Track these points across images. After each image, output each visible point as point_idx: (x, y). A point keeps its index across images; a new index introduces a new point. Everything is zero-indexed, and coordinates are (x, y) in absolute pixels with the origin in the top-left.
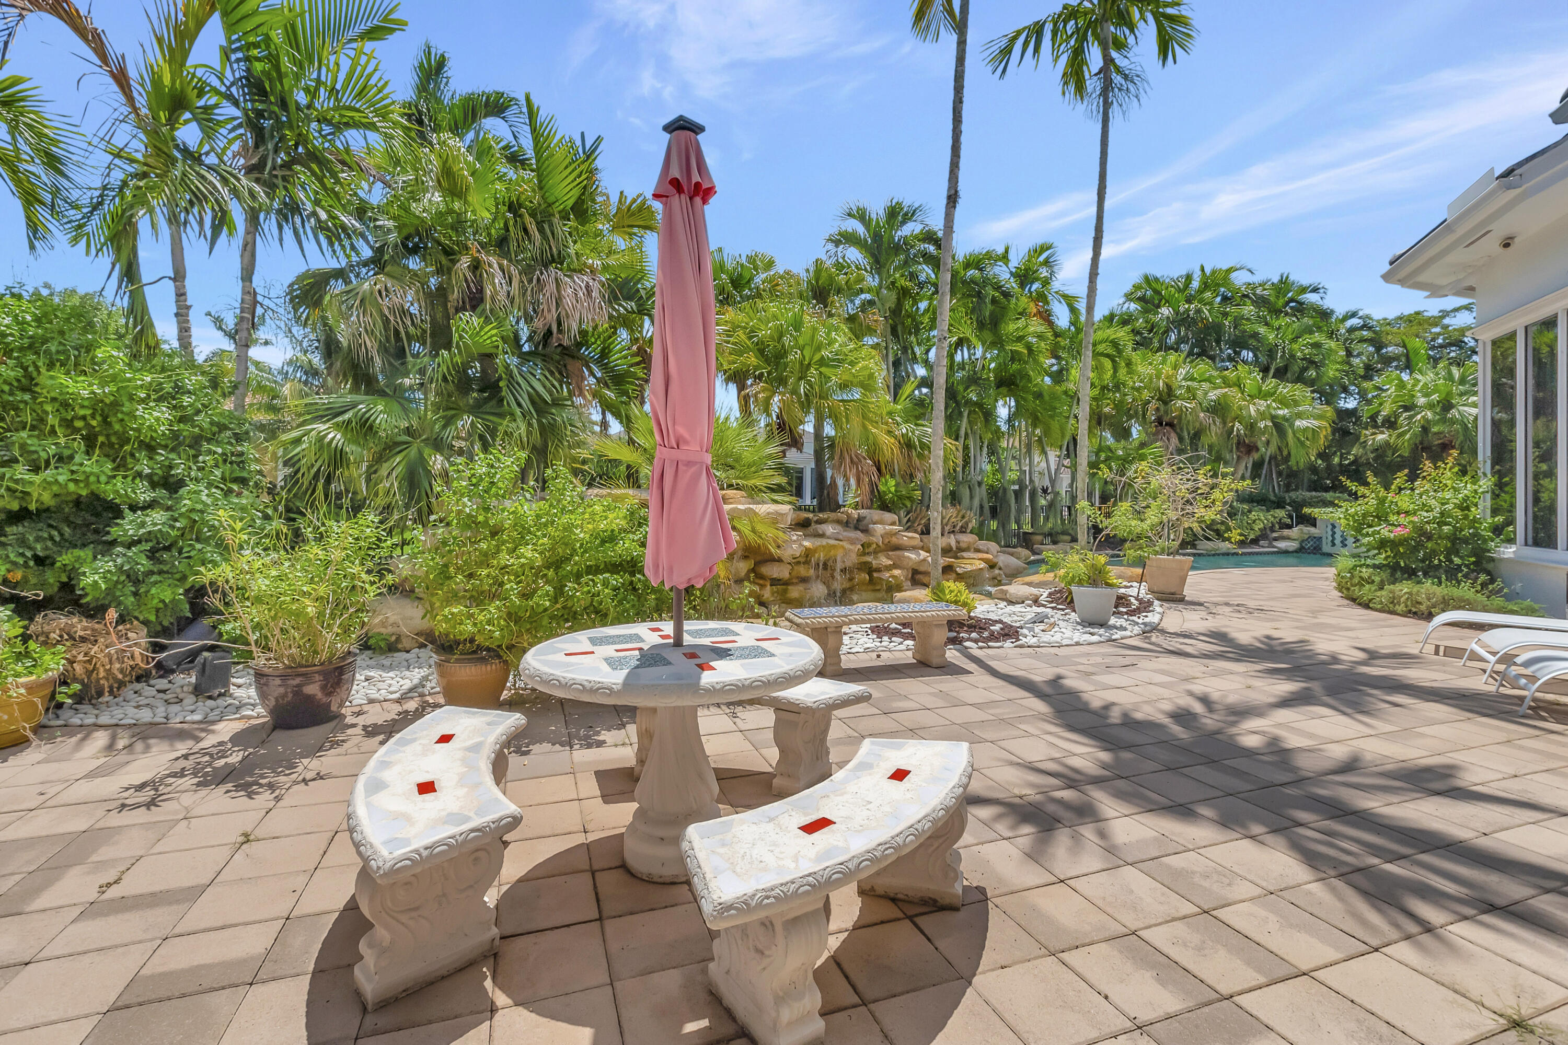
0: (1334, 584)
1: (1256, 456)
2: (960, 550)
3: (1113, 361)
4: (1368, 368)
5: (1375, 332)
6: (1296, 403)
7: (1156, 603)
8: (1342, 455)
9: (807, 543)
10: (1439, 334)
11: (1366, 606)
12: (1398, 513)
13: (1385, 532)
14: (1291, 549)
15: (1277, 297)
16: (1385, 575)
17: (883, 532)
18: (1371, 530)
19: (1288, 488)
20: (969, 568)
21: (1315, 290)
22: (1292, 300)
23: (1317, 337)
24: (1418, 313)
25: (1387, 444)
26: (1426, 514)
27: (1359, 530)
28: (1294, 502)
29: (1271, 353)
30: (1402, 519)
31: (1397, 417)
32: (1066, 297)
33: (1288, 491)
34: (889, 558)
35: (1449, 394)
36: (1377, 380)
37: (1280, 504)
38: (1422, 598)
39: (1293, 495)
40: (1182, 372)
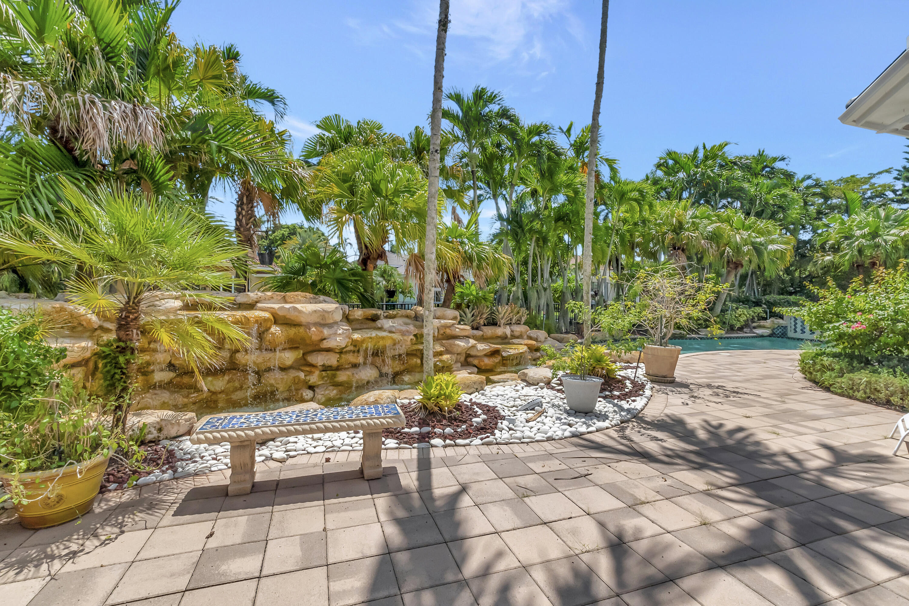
0: (799, 368)
1: (741, 271)
2: (513, 337)
3: (639, 204)
4: (819, 212)
5: (823, 189)
6: (769, 233)
7: (649, 386)
8: (800, 271)
9: (356, 336)
10: (868, 189)
11: (827, 389)
12: (855, 312)
13: (844, 327)
14: (766, 334)
15: (757, 164)
16: (844, 364)
17: (439, 325)
18: (831, 326)
19: (764, 293)
20: (512, 352)
21: (783, 159)
22: (766, 166)
23: (783, 191)
24: (853, 176)
25: (832, 262)
26: (881, 312)
27: (820, 325)
28: (768, 302)
29: (752, 201)
30: (858, 317)
31: (839, 244)
32: (607, 160)
33: (764, 295)
34: (442, 345)
35: (878, 227)
36: (825, 221)
37: (757, 304)
38: (881, 386)
39: (767, 297)
40: (690, 213)
